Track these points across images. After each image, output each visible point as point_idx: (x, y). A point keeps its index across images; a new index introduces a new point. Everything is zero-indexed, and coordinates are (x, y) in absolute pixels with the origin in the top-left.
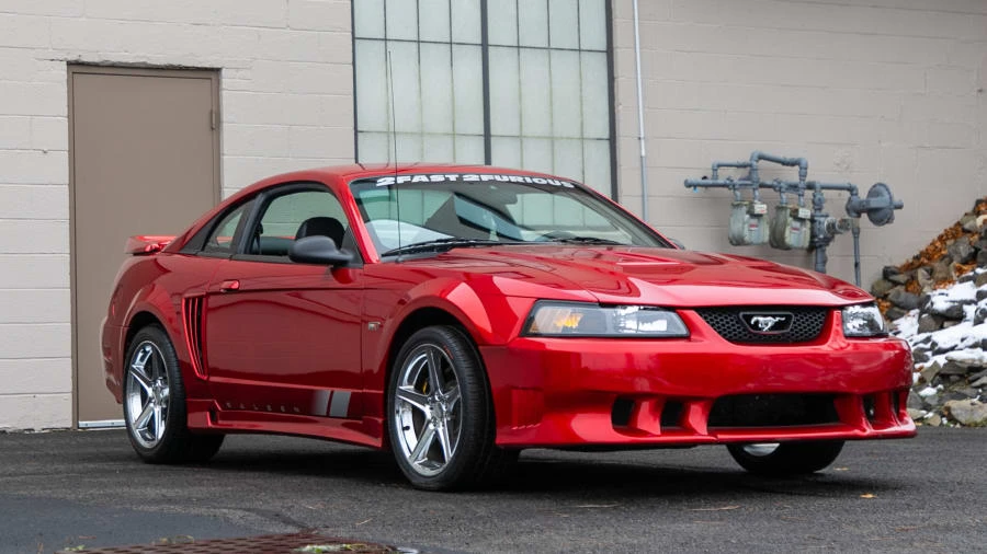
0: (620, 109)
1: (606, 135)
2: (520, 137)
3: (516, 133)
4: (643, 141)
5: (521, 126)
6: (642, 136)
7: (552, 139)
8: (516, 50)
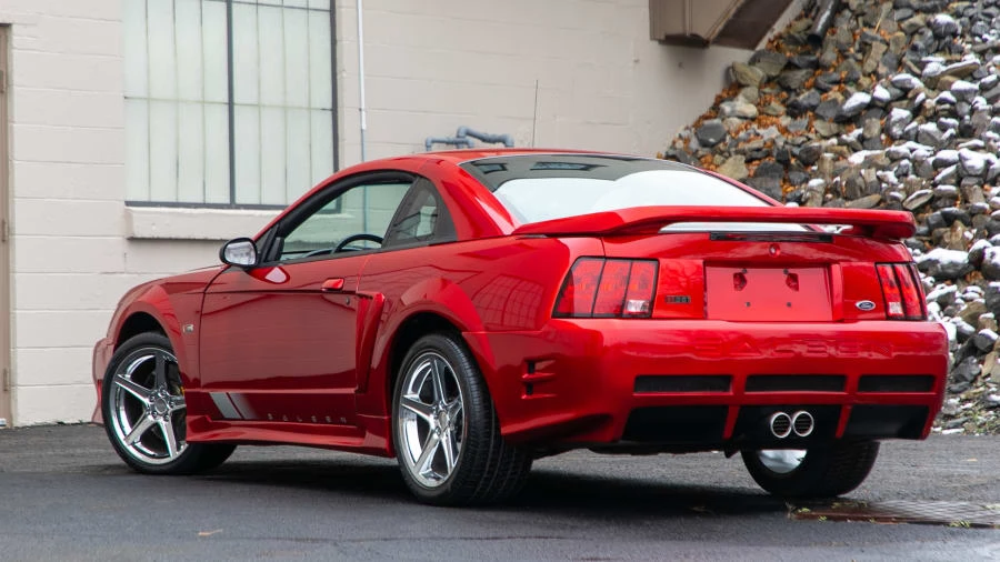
0: (343, 77)
1: (329, 105)
2: (258, 106)
3: (254, 101)
4: (363, 113)
5: (259, 93)
6: (363, 107)
7: (285, 109)
8: (255, 7)
